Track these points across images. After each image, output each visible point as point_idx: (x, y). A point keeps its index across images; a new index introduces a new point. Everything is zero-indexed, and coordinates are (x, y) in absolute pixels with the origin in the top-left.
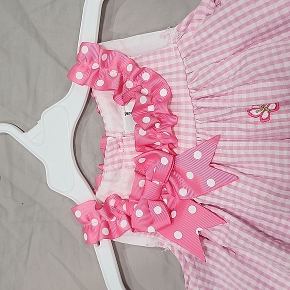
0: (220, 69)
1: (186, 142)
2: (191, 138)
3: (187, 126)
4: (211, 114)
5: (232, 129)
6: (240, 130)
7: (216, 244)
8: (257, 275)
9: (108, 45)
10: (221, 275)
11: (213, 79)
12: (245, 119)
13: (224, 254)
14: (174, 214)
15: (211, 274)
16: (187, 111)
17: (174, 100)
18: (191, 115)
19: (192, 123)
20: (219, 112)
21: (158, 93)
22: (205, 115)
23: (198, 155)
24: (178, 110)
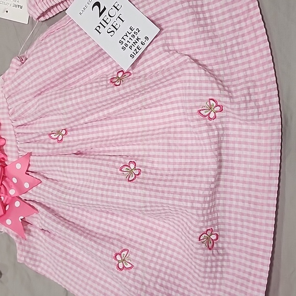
0: (26, 107)
1: (12, 157)
2: (14, 154)
3: (11, 146)
4: (26, 137)
5: (38, 148)
6: (43, 148)
7: (36, 227)
8: (62, 247)
10: (41, 249)
11: (23, 113)
12: (47, 141)
13: (41, 233)
14: (7, 207)
15: (35, 248)
16: (10, 135)
18: (14, 138)
19: (14, 143)
20: (30, 136)
22: (22, 138)
23: (18, 166)
24: (4, 135)
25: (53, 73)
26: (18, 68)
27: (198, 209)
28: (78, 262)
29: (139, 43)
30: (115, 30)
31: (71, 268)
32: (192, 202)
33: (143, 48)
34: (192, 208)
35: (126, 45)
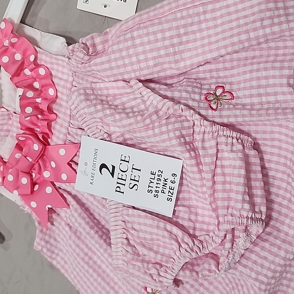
1: (58, 138)
2: (62, 136)
3: (61, 126)
7: (62, 219)
8: (86, 250)
10: (62, 243)
13: (67, 228)
14: (36, 187)
15: (55, 240)
16: (65, 114)
17: (58, 101)
18: (68, 119)
19: (66, 124)
23: (62, 152)
24: (58, 111)
27: (262, 282)
31: (91, 276)
32: (258, 273)
34: (256, 280)
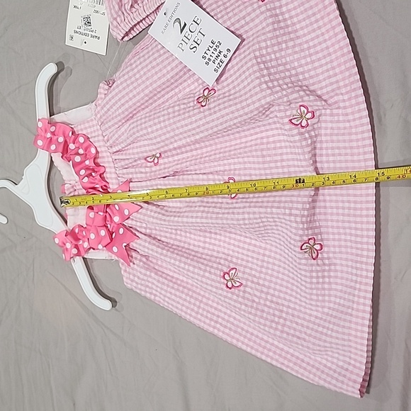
0: (119, 133)
1: (113, 184)
2: (114, 181)
4: (123, 163)
5: (136, 173)
6: (142, 173)
9: (57, 118)
11: (117, 139)
12: (144, 165)
14: (114, 235)
16: (109, 162)
17: (100, 155)
18: (112, 165)
19: (113, 170)
20: (127, 162)
21: (90, 151)
22: (119, 164)
24: (104, 162)
25: (142, 95)
26: (106, 92)
27: (296, 215)
28: (189, 286)
29: (222, 57)
30: (197, 45)
32: (291, 209)
33: (226, 60)
34: (290, 215)
35: (209, 59)
